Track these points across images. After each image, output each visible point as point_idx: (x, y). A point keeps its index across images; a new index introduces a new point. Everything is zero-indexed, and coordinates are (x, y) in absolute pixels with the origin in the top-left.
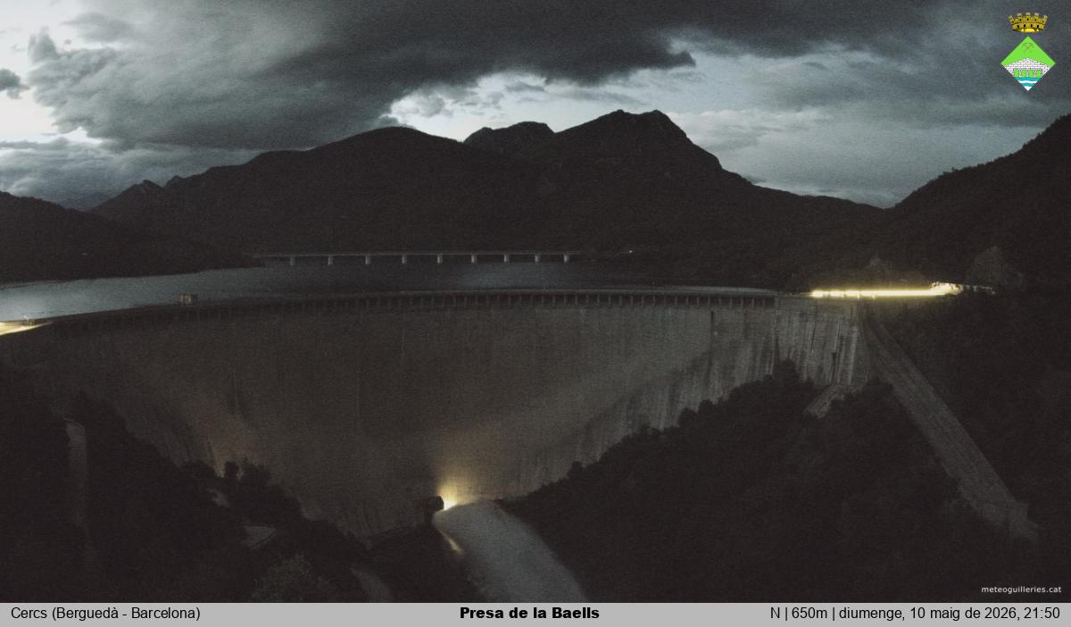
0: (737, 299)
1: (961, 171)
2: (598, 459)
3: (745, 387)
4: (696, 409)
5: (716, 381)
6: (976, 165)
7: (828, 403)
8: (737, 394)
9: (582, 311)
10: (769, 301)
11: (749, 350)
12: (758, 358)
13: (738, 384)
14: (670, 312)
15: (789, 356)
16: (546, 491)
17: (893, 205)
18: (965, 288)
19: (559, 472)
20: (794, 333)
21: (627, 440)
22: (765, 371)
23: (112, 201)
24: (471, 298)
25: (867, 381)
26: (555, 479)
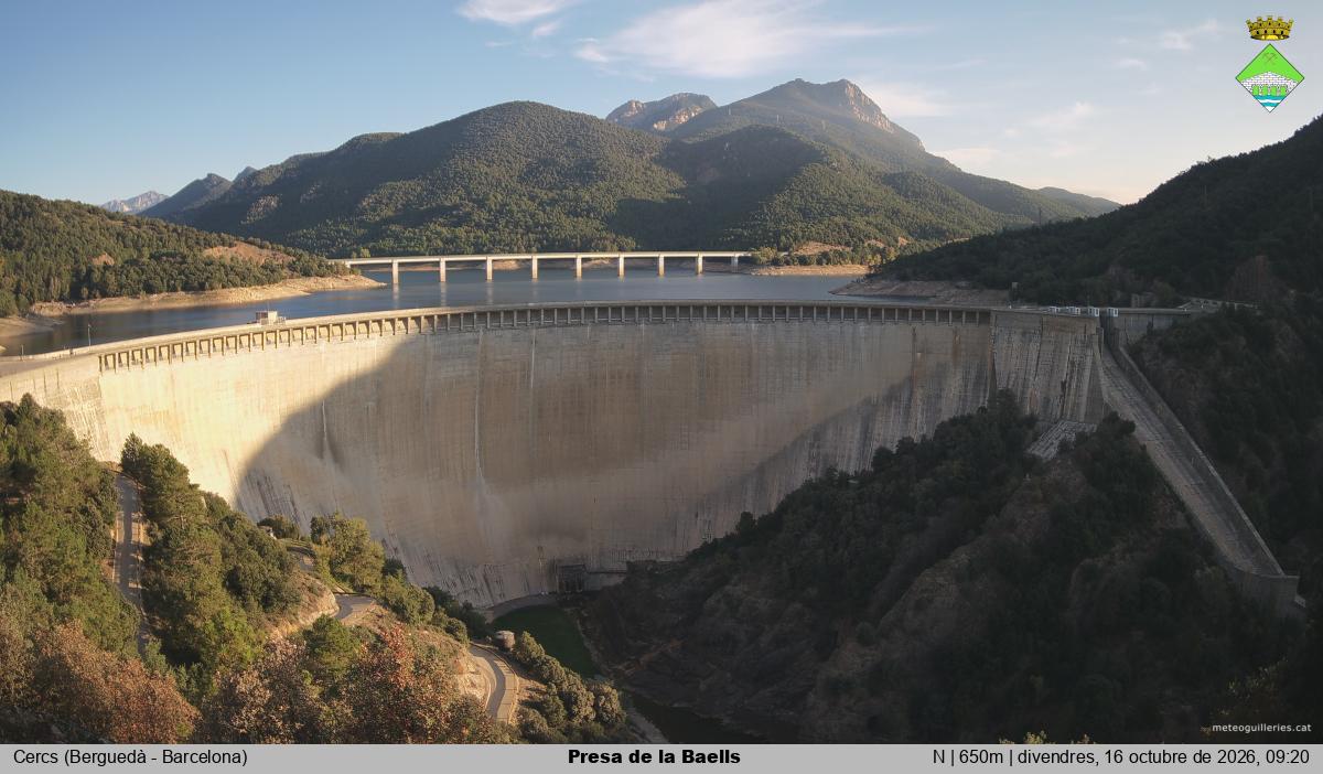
0: (944, 313)
1: (1219, 161)
2: (773, 509)
3: (954, 421)
4: (894, 450)
5: (919, 416)
6: (1237, 154)
7: (1056, 443)
8: (943, 430)
9: (753, 325)
10: (985, 316)
11: (959, 376)
12: (970, 387)
13: (945, 417)
14: (862, 327)
15: (1008, 382)
16: (709, 550)
17: (1137, 201)
18: (1223, 304)
19: (725, 524)
20: (1014, 356)
21: (809, 485)
22: (978, 402)
23: (168, 201)
24: (616, 309)
25: (1103, 417)
26: (720, 535)
